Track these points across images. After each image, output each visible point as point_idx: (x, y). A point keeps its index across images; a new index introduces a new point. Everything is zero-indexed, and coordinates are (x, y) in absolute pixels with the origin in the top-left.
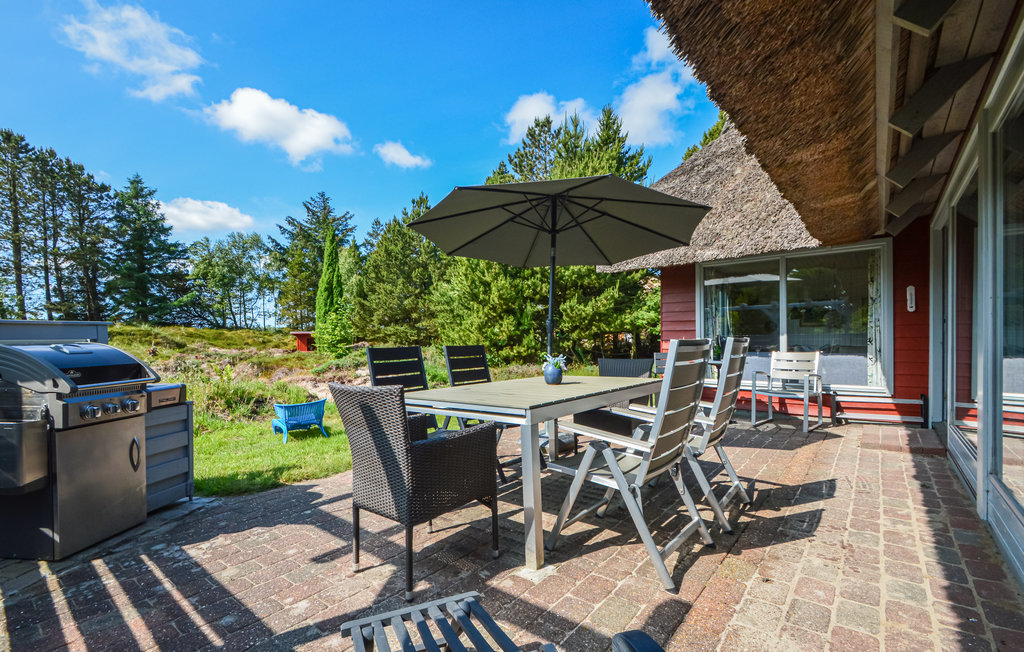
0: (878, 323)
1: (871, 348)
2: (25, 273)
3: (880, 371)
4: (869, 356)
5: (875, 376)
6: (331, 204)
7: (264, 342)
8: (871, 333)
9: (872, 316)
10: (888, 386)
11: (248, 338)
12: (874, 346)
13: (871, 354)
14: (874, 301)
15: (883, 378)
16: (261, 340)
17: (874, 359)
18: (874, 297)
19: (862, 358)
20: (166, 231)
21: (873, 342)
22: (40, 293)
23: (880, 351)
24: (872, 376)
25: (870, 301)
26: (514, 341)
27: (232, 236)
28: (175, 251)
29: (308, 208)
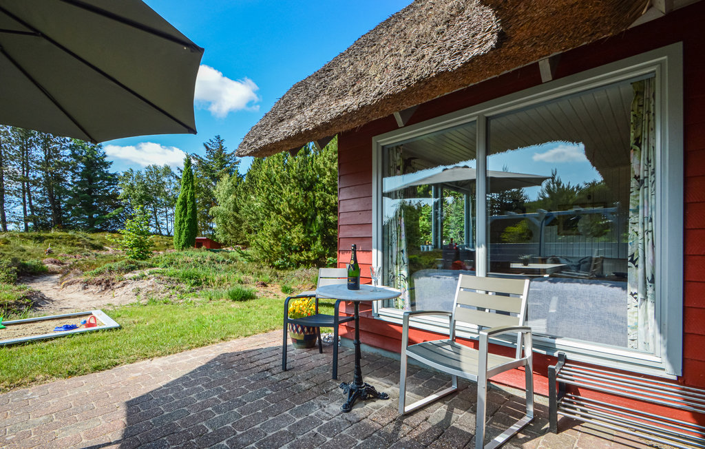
0: (649, 226)
1: (634, 274)
2: (6, 193)
3: (652, 321)
4: (630, 289)
5: (641, 329)
6: (224, 144)
7: (167, 245)
8: (635, 244)
9: (636, 211)
10: (669, 355)
11: (157, 241)
12: (640, 270)
13: (635, 285)
14: (641, 182)
15: (659, 337)
16: (165, 243)
17: (640, 296)
18: (642, 175)
19: (617, 290)
20: (106, 165)
21: (640, 263)
22: (20, 208)
23: (653, 281)
24: (635, 328)
25: (633, 183)
26: (306, 246)
27: (149, 167)
28: (113, 179)
29: (207, 147)
